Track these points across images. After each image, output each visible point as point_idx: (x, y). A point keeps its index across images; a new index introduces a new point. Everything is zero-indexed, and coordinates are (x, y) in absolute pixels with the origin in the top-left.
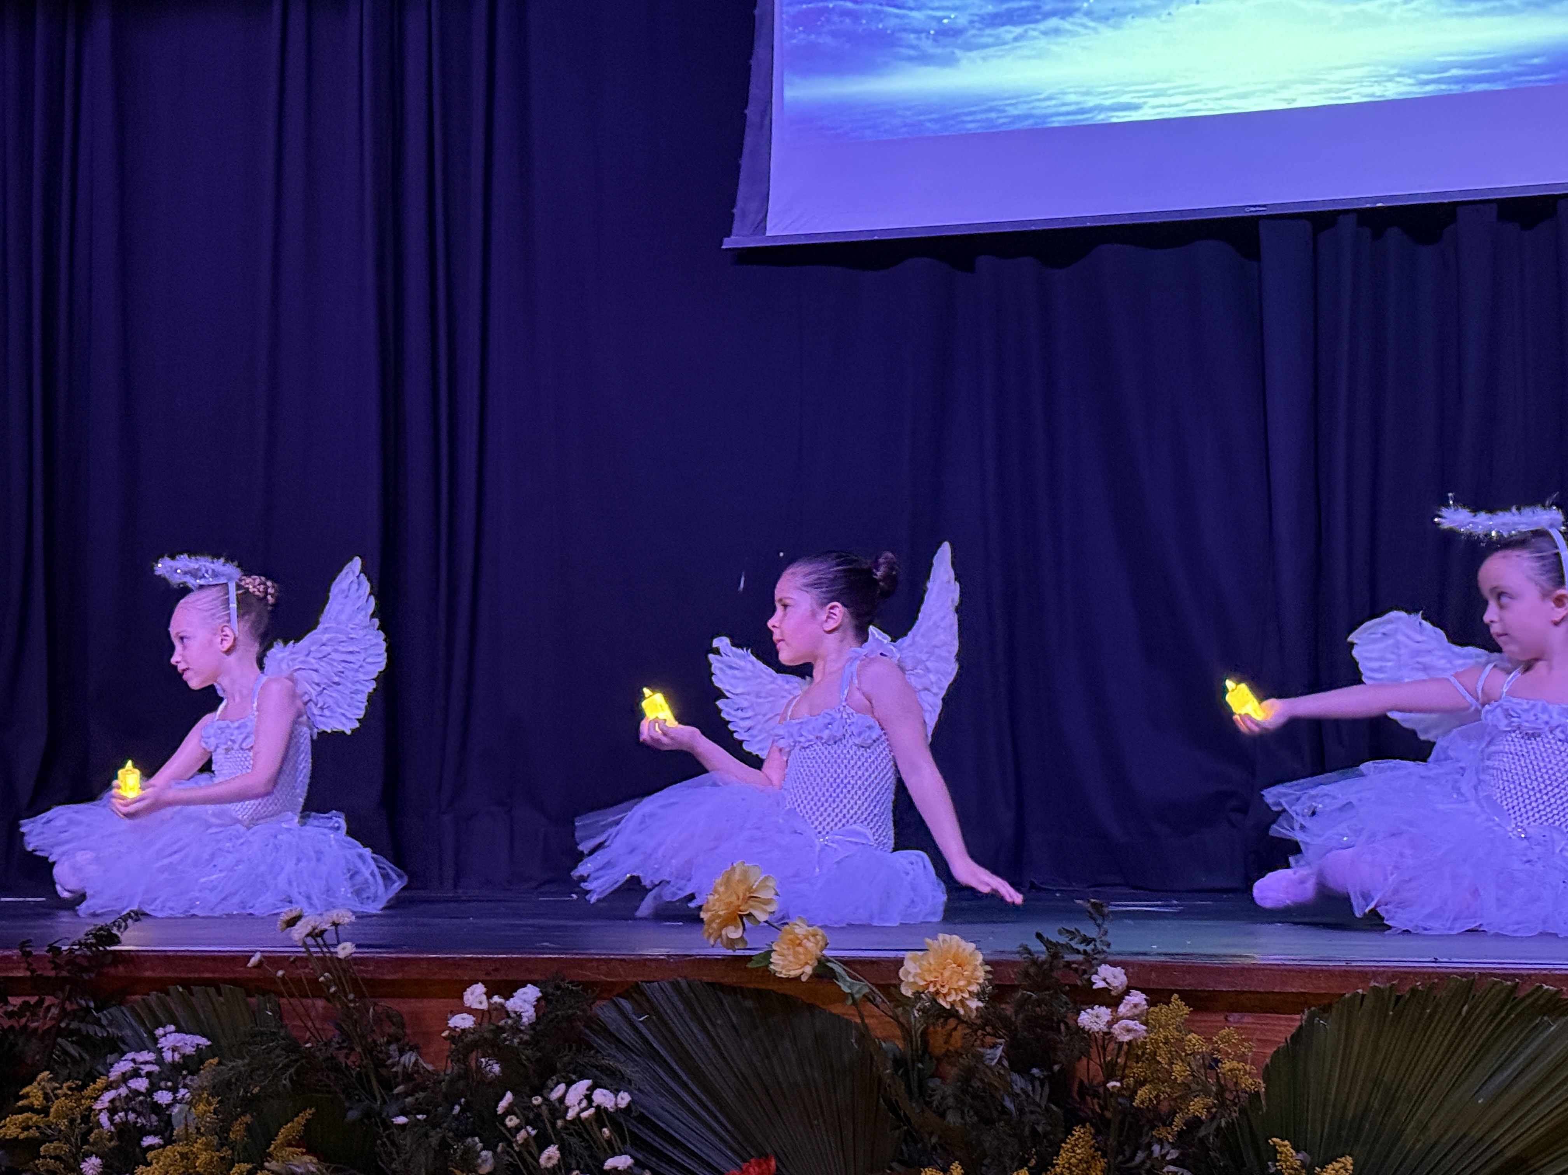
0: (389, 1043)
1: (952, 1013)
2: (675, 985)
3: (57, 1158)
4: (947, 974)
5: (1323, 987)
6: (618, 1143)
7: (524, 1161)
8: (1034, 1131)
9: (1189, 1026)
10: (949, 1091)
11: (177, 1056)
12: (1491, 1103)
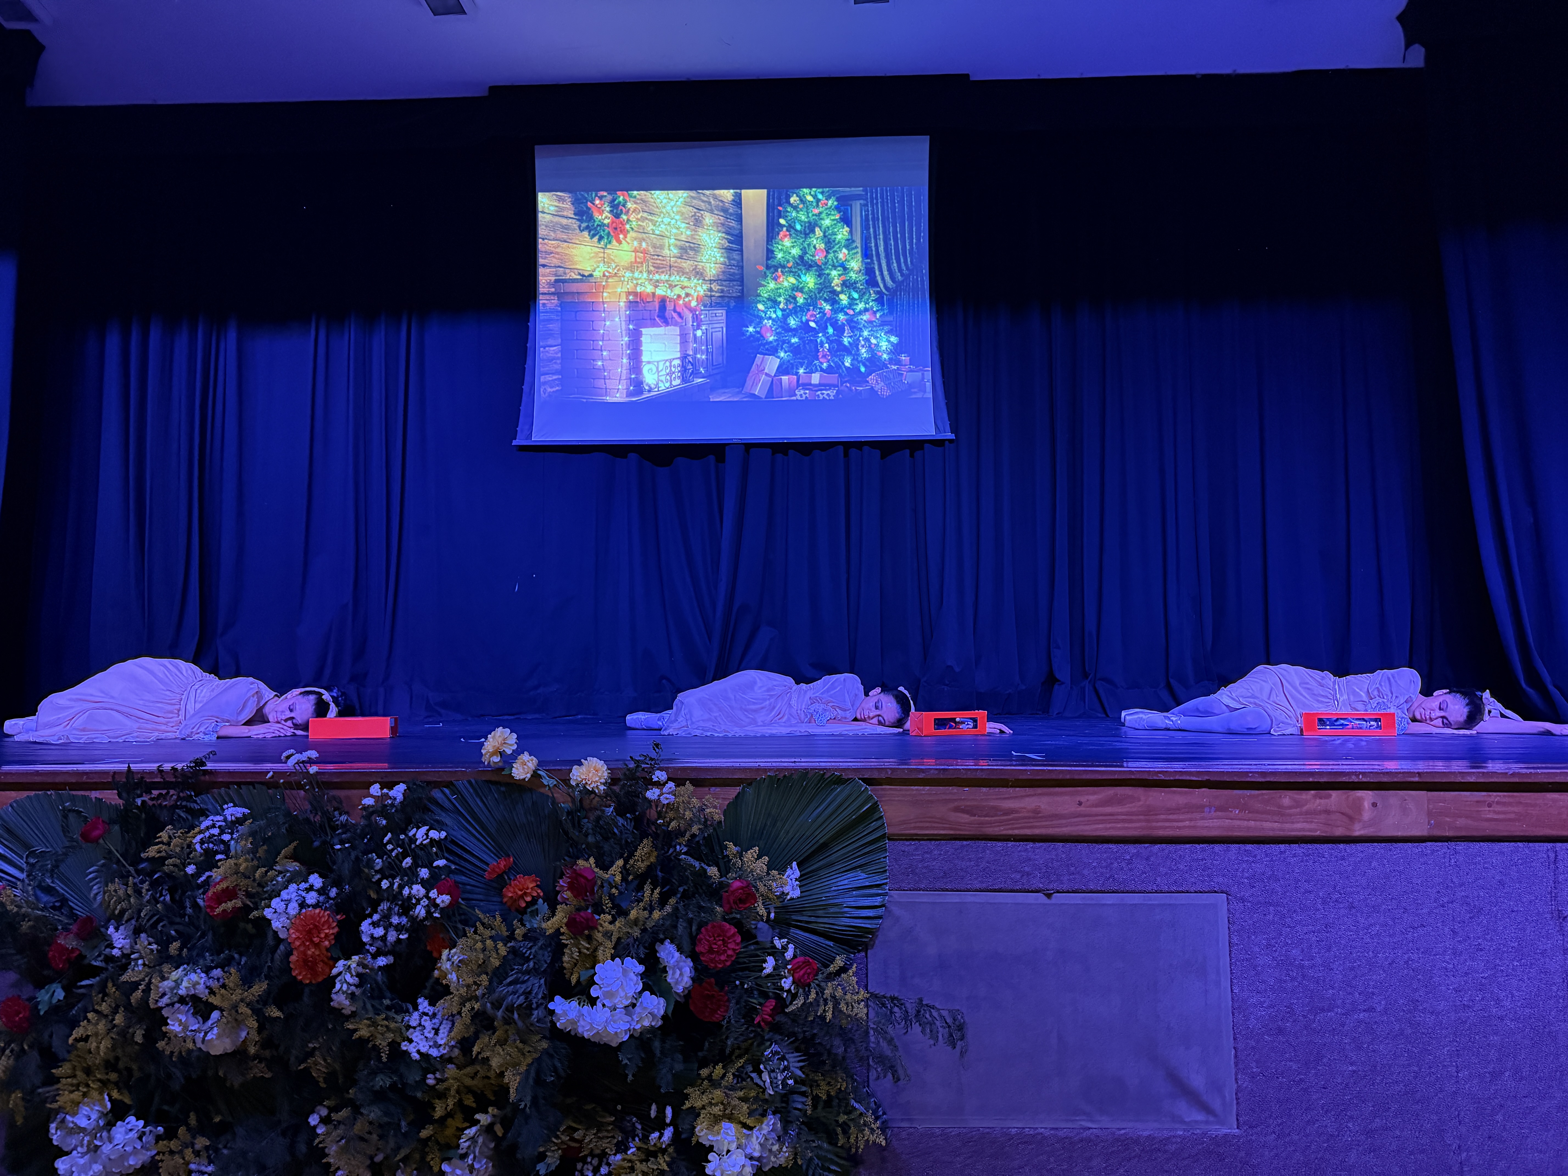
0: (335, 810)
1: (593, 792)
2: (470, 782)
3: (174, 865)
4: (591, 775)
5: (748, 776)
6: (440, 853)
7: (396, 864)
8: (626, 841)
9: (693, 794)
10: (590, 825)
11: (233, 818)
12: (814, 821)
